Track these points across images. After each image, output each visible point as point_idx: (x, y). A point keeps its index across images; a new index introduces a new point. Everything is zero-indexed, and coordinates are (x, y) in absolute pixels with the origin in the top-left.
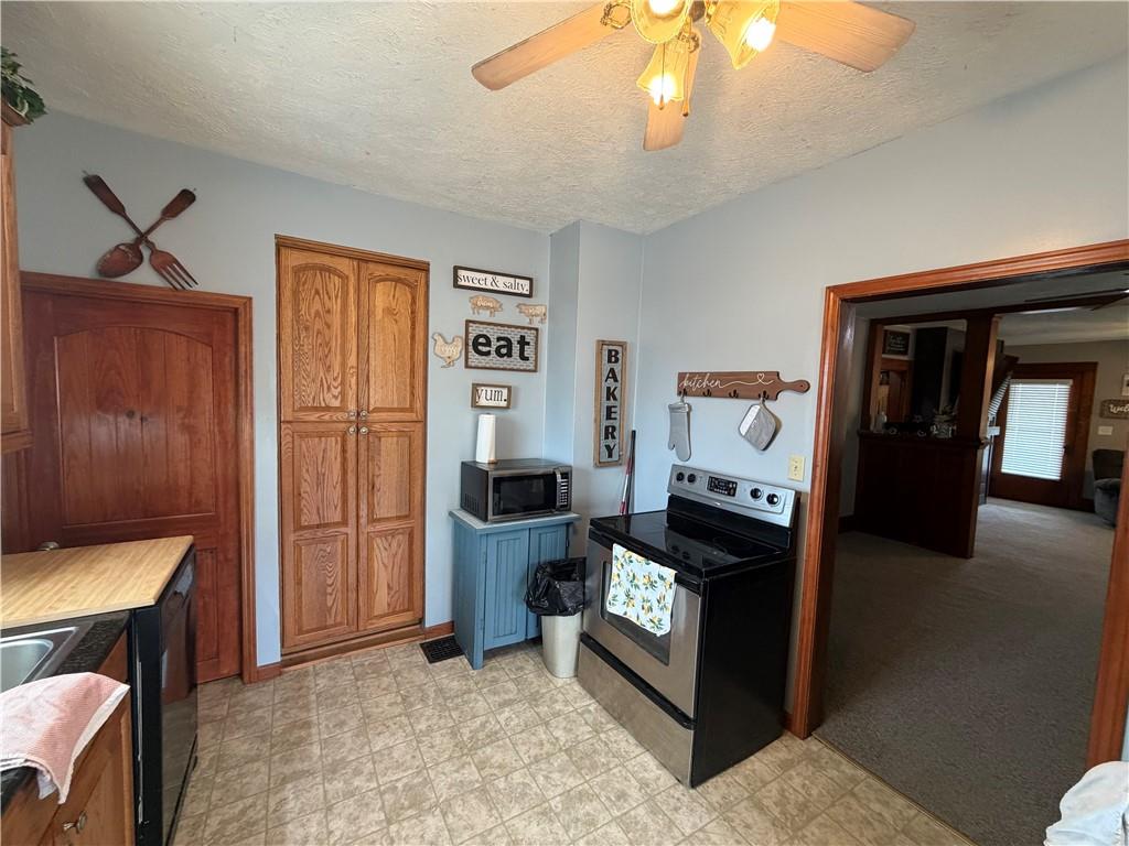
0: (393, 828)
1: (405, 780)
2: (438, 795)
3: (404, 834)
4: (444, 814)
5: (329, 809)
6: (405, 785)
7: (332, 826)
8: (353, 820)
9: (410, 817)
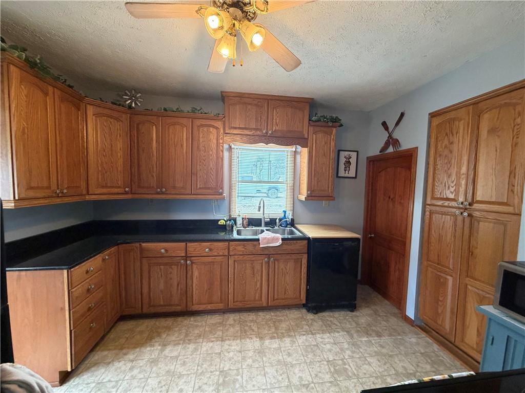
0: (325, 363)
1: (350, 369)
2: (341, 381)
3: (322, 366)
4: (330, 382)
5: (335, 344)
6: (347, 369)
7: (327, 345)
8: (330, 350)
9: (330, 369)
